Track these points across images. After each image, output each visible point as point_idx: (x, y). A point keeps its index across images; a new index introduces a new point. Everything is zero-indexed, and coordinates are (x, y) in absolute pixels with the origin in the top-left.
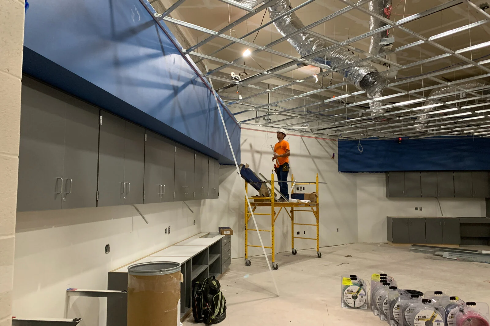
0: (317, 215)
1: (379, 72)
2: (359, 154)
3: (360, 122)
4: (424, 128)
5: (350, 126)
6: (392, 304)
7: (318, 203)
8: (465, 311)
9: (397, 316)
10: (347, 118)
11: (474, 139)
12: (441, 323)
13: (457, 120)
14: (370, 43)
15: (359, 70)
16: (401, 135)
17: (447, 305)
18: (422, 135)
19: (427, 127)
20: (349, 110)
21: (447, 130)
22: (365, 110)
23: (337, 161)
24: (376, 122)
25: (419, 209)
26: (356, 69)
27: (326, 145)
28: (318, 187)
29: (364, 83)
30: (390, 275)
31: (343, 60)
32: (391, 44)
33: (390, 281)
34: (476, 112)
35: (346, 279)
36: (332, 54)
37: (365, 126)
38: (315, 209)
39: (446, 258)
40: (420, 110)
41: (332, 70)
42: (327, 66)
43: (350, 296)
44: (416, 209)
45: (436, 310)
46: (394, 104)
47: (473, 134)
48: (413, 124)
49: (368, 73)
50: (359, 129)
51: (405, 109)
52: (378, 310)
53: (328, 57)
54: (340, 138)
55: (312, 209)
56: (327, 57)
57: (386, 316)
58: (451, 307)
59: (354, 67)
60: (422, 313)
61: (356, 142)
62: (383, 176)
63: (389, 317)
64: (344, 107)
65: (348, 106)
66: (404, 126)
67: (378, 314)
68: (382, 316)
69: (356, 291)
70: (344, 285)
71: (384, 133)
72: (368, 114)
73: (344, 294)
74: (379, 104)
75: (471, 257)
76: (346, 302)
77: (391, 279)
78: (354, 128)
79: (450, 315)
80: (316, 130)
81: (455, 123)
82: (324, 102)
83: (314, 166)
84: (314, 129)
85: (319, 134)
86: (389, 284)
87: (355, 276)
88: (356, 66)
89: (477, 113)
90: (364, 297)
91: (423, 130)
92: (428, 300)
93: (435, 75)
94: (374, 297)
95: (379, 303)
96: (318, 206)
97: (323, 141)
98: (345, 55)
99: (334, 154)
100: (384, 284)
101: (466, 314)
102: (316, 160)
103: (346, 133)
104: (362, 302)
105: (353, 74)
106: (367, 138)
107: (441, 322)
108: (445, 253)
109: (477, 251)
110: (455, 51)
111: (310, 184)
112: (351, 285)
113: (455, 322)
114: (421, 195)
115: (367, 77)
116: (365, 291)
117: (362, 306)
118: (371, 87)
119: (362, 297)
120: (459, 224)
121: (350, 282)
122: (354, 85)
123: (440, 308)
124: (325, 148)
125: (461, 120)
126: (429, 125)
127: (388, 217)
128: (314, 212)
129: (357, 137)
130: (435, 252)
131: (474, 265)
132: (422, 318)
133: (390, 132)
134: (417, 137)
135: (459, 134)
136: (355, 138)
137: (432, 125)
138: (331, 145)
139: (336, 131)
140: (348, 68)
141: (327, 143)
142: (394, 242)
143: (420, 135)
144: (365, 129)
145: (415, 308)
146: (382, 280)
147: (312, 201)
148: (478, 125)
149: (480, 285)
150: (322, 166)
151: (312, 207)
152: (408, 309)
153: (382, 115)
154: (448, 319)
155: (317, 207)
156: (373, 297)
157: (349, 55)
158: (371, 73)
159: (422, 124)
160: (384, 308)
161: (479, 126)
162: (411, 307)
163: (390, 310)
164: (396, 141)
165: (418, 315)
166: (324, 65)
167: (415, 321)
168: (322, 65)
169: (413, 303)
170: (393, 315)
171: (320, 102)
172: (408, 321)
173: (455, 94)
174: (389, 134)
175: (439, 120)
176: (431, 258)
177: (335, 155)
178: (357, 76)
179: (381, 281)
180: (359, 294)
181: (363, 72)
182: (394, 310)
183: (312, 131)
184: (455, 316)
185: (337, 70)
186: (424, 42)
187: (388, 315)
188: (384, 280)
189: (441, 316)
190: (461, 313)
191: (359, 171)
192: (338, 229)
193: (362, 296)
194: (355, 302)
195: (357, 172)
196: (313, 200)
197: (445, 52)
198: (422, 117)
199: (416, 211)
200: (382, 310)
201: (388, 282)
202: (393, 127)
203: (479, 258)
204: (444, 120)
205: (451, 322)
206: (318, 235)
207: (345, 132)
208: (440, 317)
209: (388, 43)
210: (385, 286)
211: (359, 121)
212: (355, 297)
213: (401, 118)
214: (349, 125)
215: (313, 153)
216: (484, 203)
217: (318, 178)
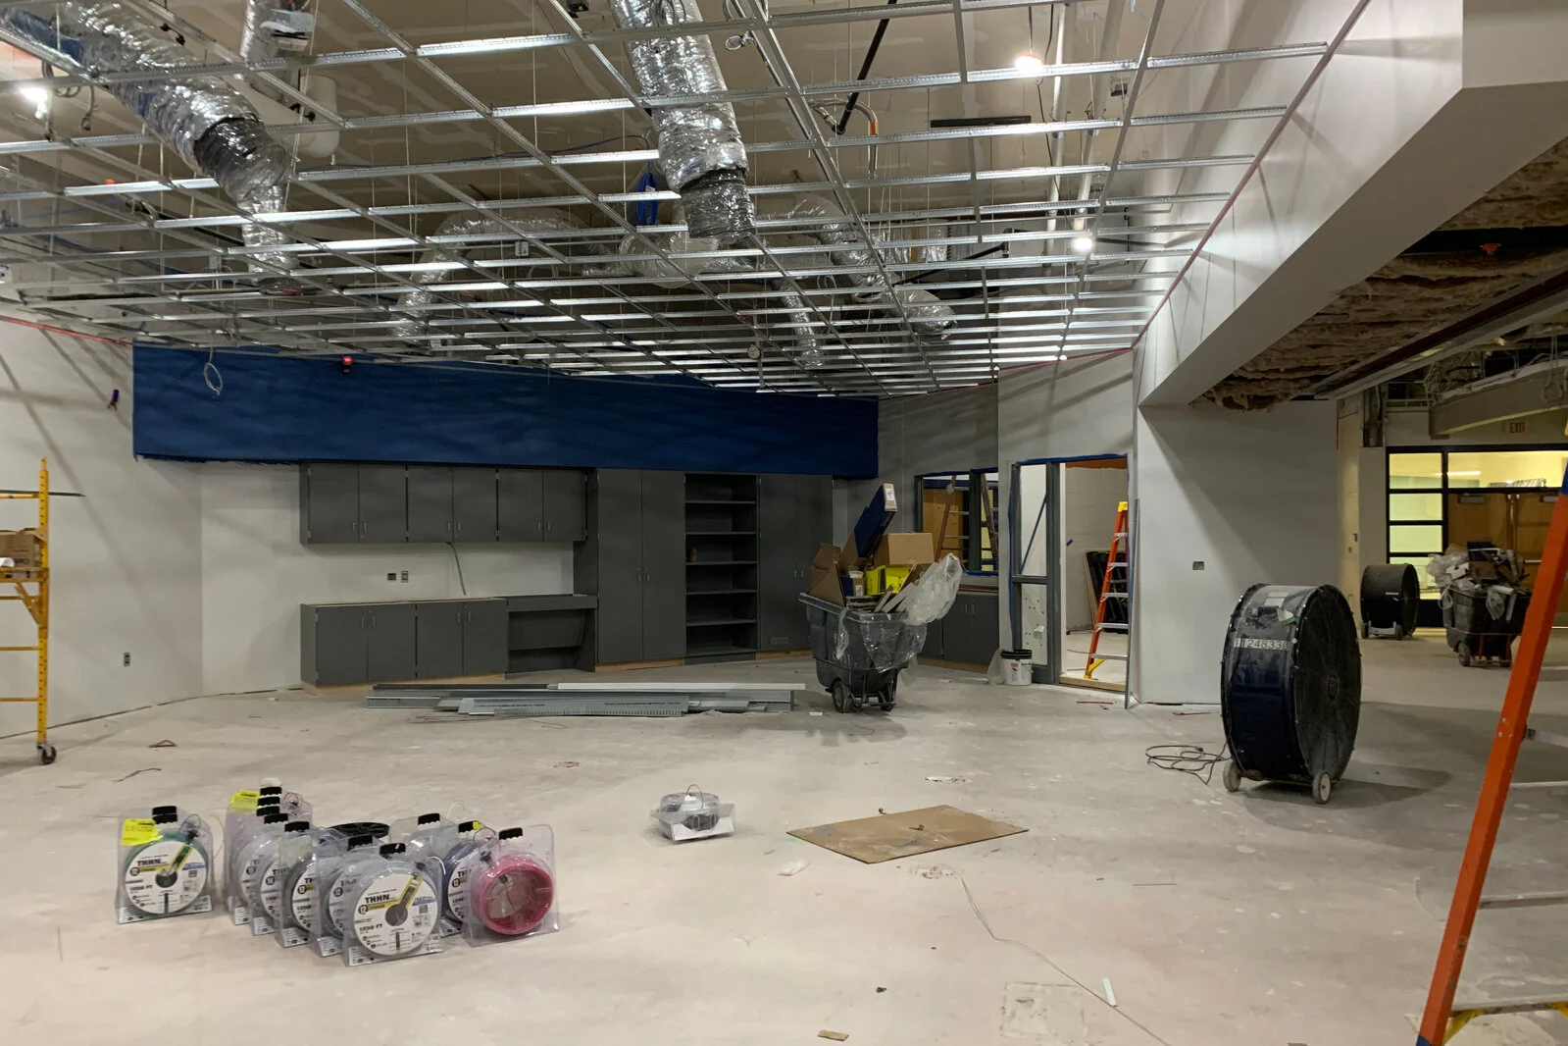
0: (41, 612)
1: (262, 123)
2: (208, 397)
3: (213, 290)
4: (417, 334)
5: (175, 299)
6: (289, 877)
7: (44, 566)
8: (496, 856)
9: (305, 913)
10: (163, 269)
11: (551, 379)
12: (429, 905)
13: (506, 319)
14: (243, 19)
15: (191, 98)
16: (349, 346)
17: (450, 849)
18: (412, 354)
19: (426, 330)
20: (171, 241)
21: (480, 347)
22: (225, 248)
23: (130, 420)
24: (266, 294)
25: (399, 577)
26: (181, 94)
27: (87, 355)
28: (45, 508)
29: (210, 150)
30: (293, 788)
31: (129, 51)
32: (303, 34)
33: (291, 807)
34: (555, 302)
35: (135, 824)
36: (86, 19)
37: (230, 302)
38: (32, 588)
39: (467, 714)
40: (406, 275)
41: (86, 76)
42: (68, 56)
43: (149, 877)
44: (392, 577)
45: (418, 871)
46: (322, 244)
47: (547, 365)
48: (388, 316)
49: (223, 116)
50: (207, 313)
51: (358, 266)
52: (244, 904)
53: (71, 23)
54: (142, 336)
55: (21, 590)
56: (65, 22)
57: (270, 921)
58: (459, 854)
59: (174, 86)
60: (378, 887)
61: (201, 356)
62: (291, 477)
63: (281, 919)
64: (144, 224)
65: (161, 224)
66: (361, 318)
67: (246, 920)
68: (260, 923)
69: (170, 859)
70: (126, 847)
71: (297, 335)
72: (241, 265)
73: (129, 877)
74: (277, 236)
75: (532, 705)
76: (134, 901)
77: (296, 801)
78: (191, 308)
79: (457, 877)
80: (42, 297)
81: (504, 328)
82: (62, 194)
83: (32, 433)
84: (33, 293)
85: (56, 311)
86: (284, 817)
87: (173, 809)
88: (181, 84)
89: (556, 306)
90: (202, 873)
91: (415, 339)
92: (395, 845)
93: (441, 171)
94: (233, 866)
95: (248, 884)
96: (45, 580)
97: (72, 341)
98: (140, 32)
99: (116, 392)
100: (268, 821)
101: (498, 864)
102: (42, 410)
103: (163, 321)
104: (195, 890)
105: (168, 109)
106: (238, 346)
107: (430, 901)
108: (465, 701)
109: (545, 686)
110: (491, 108)
111: (11, 497)
112: (155, 842)
113: (468, 895)
114: (408, 534)
115: (221, 130)
116: (203, 853)
117: (194, 901)
118: (234, 167)
119: (193, 874)
120: (507, 617)
121: (151, 831)
122: (174, 151)
123: (429, 863)
124: (85, 369)
125: (516, 320)
126: (432, 323)
127: (303, 607)
128: (27, 600)
129: (204, 341)
130: (438, 701)
131: (534, 725)
132: (377, 901)
133: (315, 334)
134: (399, 358)
135: (515, 362)
136: (197, 344)
137: (439, 327)
138: (108, 360)
139: (126, 310)
140: (151, 82)
141: (88, 349)
142: (320, 683)
143: (406, 353)
144: (230, 316)
145: (359, 875)
146: (266, 806)
147: (22, 561)
148: (559, 338)
149: (545, 778)
150: (65, 430)
151: (19, 583)
152: (337, 885)
153: (284, 273)
154: (450, 889)
155: (41, 583)
156: (230, 866)
157: (154, 36)
158: (234, 119)
159: (411, 318)
160: (264, 897)
161: (560, 344)
162: (347, 876)
163: (284, 896)
164: (336, 365)
165: (365, 895)
166: (53, 50)
167: (357, 916)
168: (45, 47)
169: (355, 861)
170: (292, 911)
171: (49, 191)
172: (338, 921)
173: (498, 243)
174: (310, 340)
175: (459, 314)
176: (427, 720)
177: (121, 394)
178: (183, 121)
179: (260, 813)
180: (183, 864)
181: (207, 109)
182: (296, 896)
183: (26, 299)
184: (470, 876)
185: (108, 81)
186: (404, 56)
187: (278, 915)
188: (271, 807)
189: (432, 883)
190: (484, 865)
191: (209, 456)
192: (127, 656)
193: (192, 870)
194: (166, 896)
195: (202, 460)
196: (22, 555)
197: (466, 106)
198: (414, 300)
199: (392, 583)
200: (260, 904)
201: (282, 811)
202: (326, 319)
203: (550, 705)
204: (473, 314)
205: (458, 897)
206: (43, 682)
207: (157, 317)
208: (430, 889)
209: (293, 31)
210: (273, 823)
211: (208, 283)
212: (166, 881)
213: (346, 293)
214: (174, 294)
215: (27, 383)
216: (570, 555)
217: (45, 476)
